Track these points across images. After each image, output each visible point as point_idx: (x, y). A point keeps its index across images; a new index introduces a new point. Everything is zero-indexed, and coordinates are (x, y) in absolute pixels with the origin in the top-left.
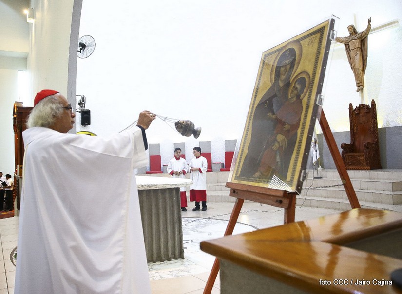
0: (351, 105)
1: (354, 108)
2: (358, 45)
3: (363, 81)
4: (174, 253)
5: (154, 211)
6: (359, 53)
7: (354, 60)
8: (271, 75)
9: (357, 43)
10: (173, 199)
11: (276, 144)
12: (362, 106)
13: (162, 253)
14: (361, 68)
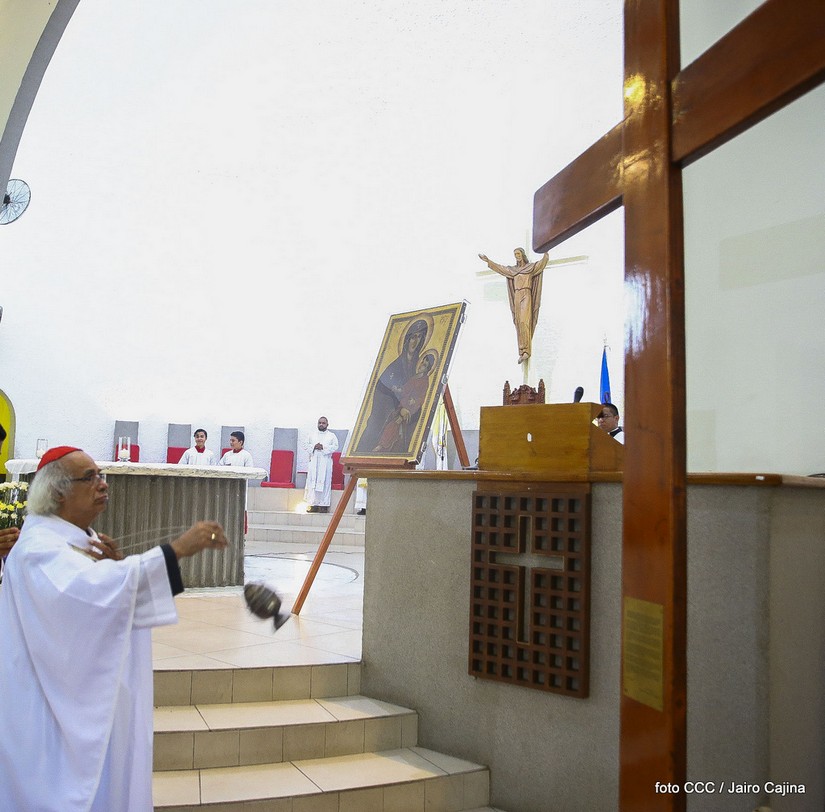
0: (507, 385)
1: (512, 390)
2: (527, 284)
3: (530, 347)
4: (230, 577)
5: (207, 510)
6: (527, 298)
7: (519, 309)
8: (399, 345)
9: (526, 281)
10: (235, 496)
11: (400, 418)
12: (524, 389)
13: (215, 573)
14: (527, 322)
